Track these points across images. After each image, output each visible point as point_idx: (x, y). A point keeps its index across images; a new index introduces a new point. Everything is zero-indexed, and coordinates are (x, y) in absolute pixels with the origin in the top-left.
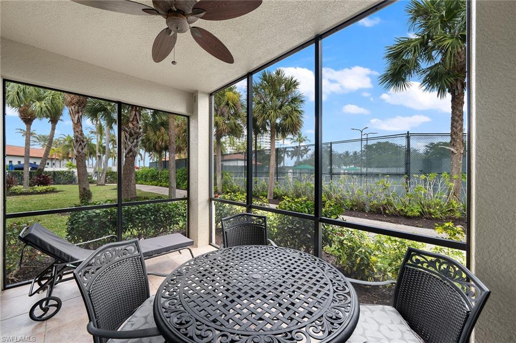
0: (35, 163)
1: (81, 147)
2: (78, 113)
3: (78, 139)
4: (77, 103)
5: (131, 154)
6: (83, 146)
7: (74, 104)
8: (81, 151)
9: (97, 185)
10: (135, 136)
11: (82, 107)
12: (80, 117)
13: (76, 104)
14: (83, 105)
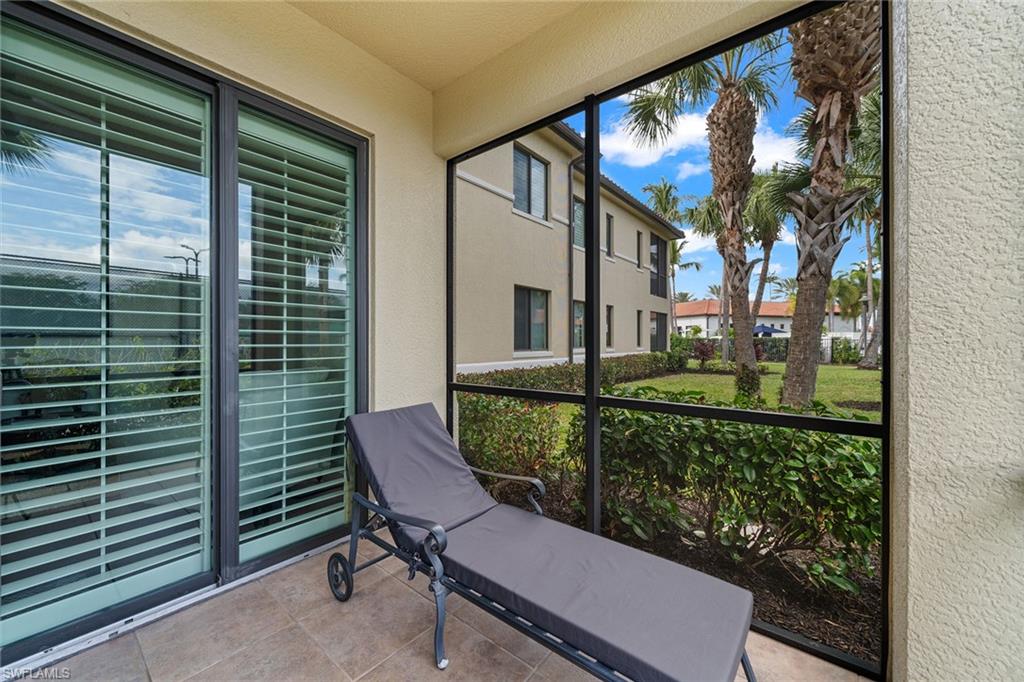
0: (773, 325)
1: (738, 276)
2: (734, 204)
3: (733, 260)
4: (730, 184)
5: (812, 268)
6: (744, 274)
7: (724, 189)
8: (737, 284)
9: (859, 369)
10: (824, 212)
11: (739, 188)
12: (736, 214)
13: (727, 187)
14: (742, 183)
